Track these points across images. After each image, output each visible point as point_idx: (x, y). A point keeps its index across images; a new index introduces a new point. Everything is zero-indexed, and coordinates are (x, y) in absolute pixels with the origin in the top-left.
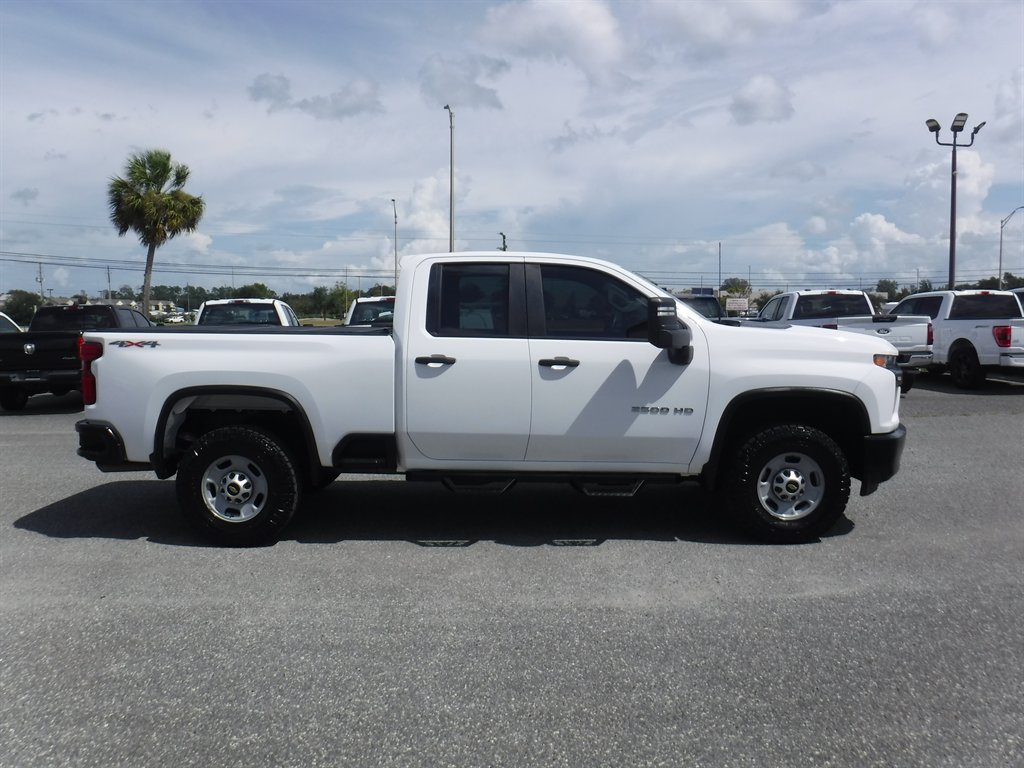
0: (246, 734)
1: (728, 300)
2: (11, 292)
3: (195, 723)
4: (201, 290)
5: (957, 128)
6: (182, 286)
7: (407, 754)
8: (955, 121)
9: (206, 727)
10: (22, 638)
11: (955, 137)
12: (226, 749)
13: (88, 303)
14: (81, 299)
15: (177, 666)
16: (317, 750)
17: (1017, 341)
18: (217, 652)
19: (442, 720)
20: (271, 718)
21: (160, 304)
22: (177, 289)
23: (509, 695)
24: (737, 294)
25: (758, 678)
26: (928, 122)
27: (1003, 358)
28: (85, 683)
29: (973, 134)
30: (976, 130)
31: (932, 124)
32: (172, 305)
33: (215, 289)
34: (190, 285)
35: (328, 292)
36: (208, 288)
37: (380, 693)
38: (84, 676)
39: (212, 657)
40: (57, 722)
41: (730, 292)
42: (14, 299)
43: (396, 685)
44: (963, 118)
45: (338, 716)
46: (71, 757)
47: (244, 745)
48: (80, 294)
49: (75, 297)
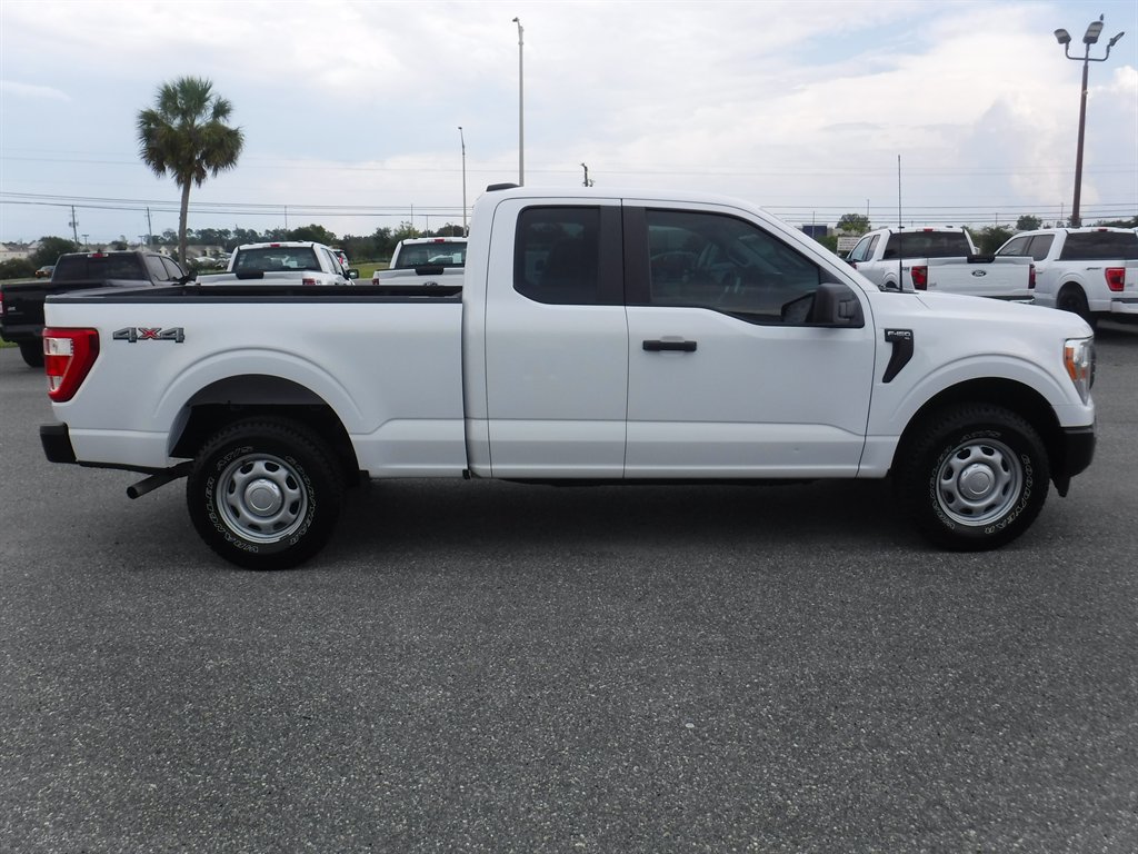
0: (222, 658)
1: (840, 239)
2: (43, 239)
3: (177, 650)
4: (253, 232)
5: (1090, 40)
6: (232, 229)
7: (367, 675)
8: (1088, 31)
9: (187, 653)
10: (26, 579)
11: (1088, 50)
12: (201, 671)
13: (129, 250)
14: (120, 245)
15: (170, 602)
16: (283, 672)
17: (1131, 285)
18: (209, 590)
19: (408, 648)
20: (248, 645)
21: (208, 249)
22: (226, 232)
23: (478, 628)
24: (854, 232)
25: (727, 617)
26: (1057, 32)
27: (1115, 303)
28: (80, 617)
29: (1108, 47)
30: (1113, 42)
31: (1062, 35)
32: (221, 250)
33: (267, 232)
34: (241, 227)
35: (392, 234)
36: (261, 232)
37: (356, 625)
38: (80, 611)
39: (203, 594)
40: (50, 649)
41: (846, 229)
42: (47, 247)
43: (372, 618)
44: (1097, 28)
45: (311, 644)
46: (60, 676)
47: (220, 668)
48: (119, 240)
49: (114, 243)
